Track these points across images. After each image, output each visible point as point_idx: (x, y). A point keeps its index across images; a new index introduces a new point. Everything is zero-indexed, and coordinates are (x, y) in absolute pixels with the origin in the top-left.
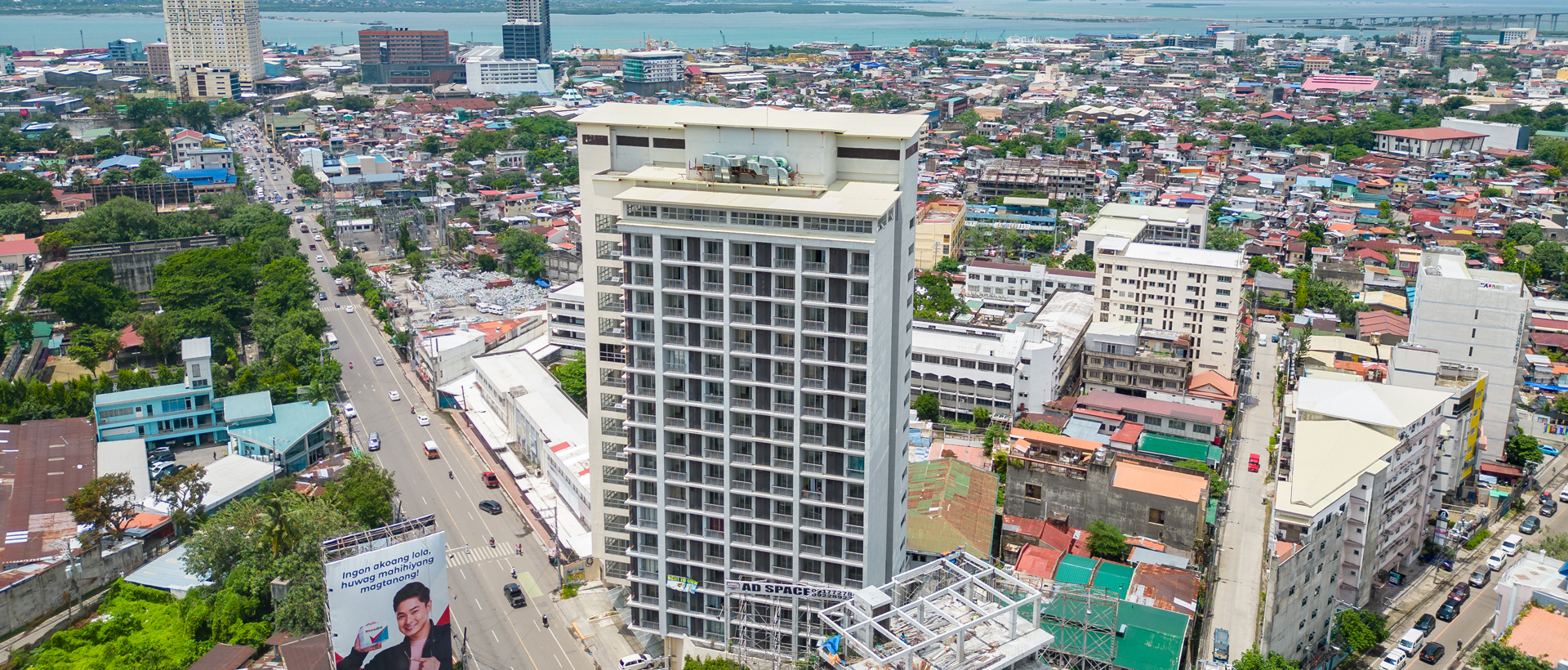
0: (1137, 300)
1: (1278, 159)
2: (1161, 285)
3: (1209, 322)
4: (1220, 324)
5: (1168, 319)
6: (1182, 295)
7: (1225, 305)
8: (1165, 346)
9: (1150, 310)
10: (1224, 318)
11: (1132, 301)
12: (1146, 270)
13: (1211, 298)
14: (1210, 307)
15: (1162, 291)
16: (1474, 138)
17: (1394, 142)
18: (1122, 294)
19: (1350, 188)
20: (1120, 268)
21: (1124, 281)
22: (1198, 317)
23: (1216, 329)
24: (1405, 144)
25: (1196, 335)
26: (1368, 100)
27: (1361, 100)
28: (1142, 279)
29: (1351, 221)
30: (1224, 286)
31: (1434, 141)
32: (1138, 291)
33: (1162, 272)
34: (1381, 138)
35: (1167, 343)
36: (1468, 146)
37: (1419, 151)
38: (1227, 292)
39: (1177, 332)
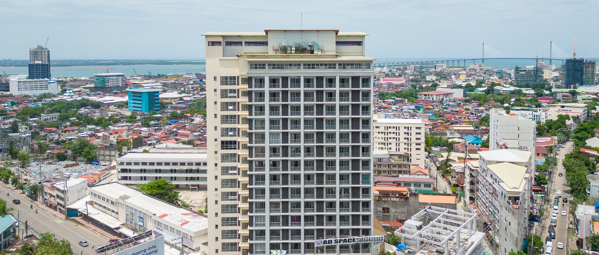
0: (385, 140)
1: (390, 102)
2: (394, 133)
3: (414, 147)
4: (418, 147)
5: (398, 147)
6: (402, 136)
7: (419, 139)
8: (399, 157)
9: (390, 144)
10: (419, 144)
11: (383, 141)
12: (387, 127)
13: (414, 137)
14: (414, 140)
15: (394, 136)
16: (450, 94)
17: (424, 97)
18: (379, 138)
19: (421, 109)
20: (377, 127)
21: (379, 133)
22: (409, 145)
23: (417, 149)
24: (427, 97)
25: (409, 152)
26: (404, 86)
27: (401, 86)
28: (386, 131)
29: (428, 119)
30: (418, 131)
31: (437, 95)
32: (385, 136)
33: (394, 127)
34: (419, 95)
35: (400, 156)
36: (448, 97)
37: (433, 99)
38: (420, 134)
39: (402, 152)
